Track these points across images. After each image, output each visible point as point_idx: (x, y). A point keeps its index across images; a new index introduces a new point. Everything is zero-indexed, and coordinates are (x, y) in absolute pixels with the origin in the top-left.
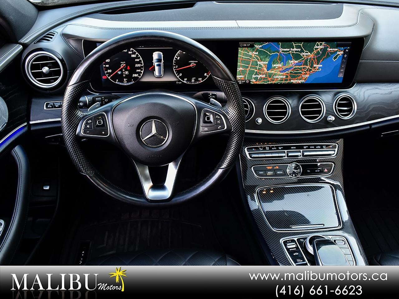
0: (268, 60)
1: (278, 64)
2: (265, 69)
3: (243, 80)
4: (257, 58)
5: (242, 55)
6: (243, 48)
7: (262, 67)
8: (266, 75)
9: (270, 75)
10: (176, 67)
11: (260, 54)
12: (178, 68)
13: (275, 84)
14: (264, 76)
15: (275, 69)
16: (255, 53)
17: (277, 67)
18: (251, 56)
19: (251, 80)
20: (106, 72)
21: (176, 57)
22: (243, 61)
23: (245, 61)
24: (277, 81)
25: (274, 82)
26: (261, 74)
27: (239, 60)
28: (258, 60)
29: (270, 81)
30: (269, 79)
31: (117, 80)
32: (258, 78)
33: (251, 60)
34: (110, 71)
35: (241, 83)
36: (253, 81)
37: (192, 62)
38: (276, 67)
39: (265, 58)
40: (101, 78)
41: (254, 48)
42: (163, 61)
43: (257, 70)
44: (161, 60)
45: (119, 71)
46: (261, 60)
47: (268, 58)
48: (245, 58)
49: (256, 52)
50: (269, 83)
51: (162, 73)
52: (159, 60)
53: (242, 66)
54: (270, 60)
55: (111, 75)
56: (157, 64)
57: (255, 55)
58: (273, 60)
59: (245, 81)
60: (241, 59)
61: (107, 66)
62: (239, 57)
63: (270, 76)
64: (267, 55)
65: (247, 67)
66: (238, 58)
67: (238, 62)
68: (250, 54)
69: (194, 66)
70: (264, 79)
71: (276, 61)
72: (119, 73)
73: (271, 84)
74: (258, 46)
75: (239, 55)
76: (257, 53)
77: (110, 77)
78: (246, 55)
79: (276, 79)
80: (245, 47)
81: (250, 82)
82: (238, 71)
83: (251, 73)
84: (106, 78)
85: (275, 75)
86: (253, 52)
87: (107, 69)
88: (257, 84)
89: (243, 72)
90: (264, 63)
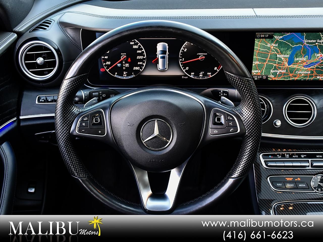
0: (289, 52)
1: (301, 57)
2: (286, 64)
3: (259, 76)
4: (277, 51)
5: (259, 47)
6: (260, 39)
7: (283, 61)
8: (287, 70)
9: (292, 71)
10: (182, 60)
11: (280, 47)
12: (184, 61)
13: (297, 81)
14: (285, 71)
15: (298, 63)
16: (274, 45)
17: (300, 62)
18: (269, 48)
19: (269, 76)
20: (105, 64)
21: (183, 49)
22: (259, 54)
23: (262, 54)
24: (300, 77)
25: (296, 78)
26: (280, 69)
27: (255, 52)
28: (278, 53)
29: (292, 78)
30: (291, 75)
31: (116, 73)
32: (278, 74)
33: (269, 52)
34: (108, 63)
35: (256, 79)
36: (271, 77)
37: (200, 54)
38: (298, 61)
39: (286, 51)
40: (99, 70)
41: (274, 39)
42: (167, 53)
43: (276, 64)
44: (166, 51)
45: (119, 63)
46: (282, 53)
47: (290, 51)
48: (263, 51)
49: (276, 43)
50: (291, 79)
51: (166, 66)
52: (164, 52)
53: (258, 60)
54: (292, 52)
55: (110, 68)
56: (161, 57)
57: (274, 48)
58: (296, 53)
59: (262, 77)
60: (258, 52)
61: (105, 57)
62: (255, 48)
63: (291, 72)
64: (288, 47)
65: (265, 61)
66: (254, 51)
67: (253, 55)
68: (268, 46)
69: (203, 59)
70: (284, 74)
71: (299, 54)
72: (119, 65)
73: (293, 81)
74: (278, 37)
75: (255, 47)
76: (277, 45)
77: (108, 70)
78: (264, 47)
79: (298, 75)
80: (263, 38)
81: (267, 77)
82: (253, 65)
83: (269, 68)
84: (104, 70)
85: (298, 70)
86: (272, 44)
87: (106, 60)
88: (276, 81)
89: (259, 67)
90: (285, 56)
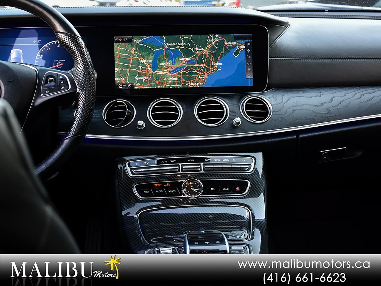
0: (152, 57)
1: (165, 62)
2: (150, 69)
3: (124, 84)
4: (138, 55)
5: (119, 51)
6: (119, 43)
7: (146, 67)
8: (152, 77)
9: (158, 77)
11: (141, 51)
13: (165, 89)
14: (149, 78)
15: (163, 69)
16: (135, 49)
17: (164, 67)
18: (130, 53)
19: (134, 84)
21: (39, 56)
22: (120, 59)
23: (124, 60)
24: (168, 85)
25: (164, 86)
26: (145, 76)
27: (116, 58)
28: (140, 58)
29: (159, 85)
30: (157, 82)
32: (143, 81)
33: (130, 57)
35: (121, 88)
36: (137, 86)
37: (58, 61)
38: (163, 66)
39: (148, 55)
41: (133, 43)
43: (140, 70)
46: (144, 58)
47: (152, 56)
48: (123, 56)
49: (136, 47)
50: (158, 87)
53: (120, 66)
54: (154, 57)
57: (135, 52)
58: (159, 58)
59: (127, 86)
60: (118, 57)
62: (115, 53)
63: (157, 79)
64: (150, 52)
65: (127, 67)
67: (114, 60)
68: (129, 50)
69: (61, 66)
70: (151, 81)
71: (162, 59)
73: (161, 89)
74: (137, 41)
75: (115, 52)
76: (137, 49)
78: (125, 52)
79: (166, 82)
80: (121, 42)
81: (133, 86)
82: (116, 72)
83: (133, 74)
85: (164, 76)
86: (132, 48)
88: (142, 89)
89: (122, 74)
90: (148, 61)
